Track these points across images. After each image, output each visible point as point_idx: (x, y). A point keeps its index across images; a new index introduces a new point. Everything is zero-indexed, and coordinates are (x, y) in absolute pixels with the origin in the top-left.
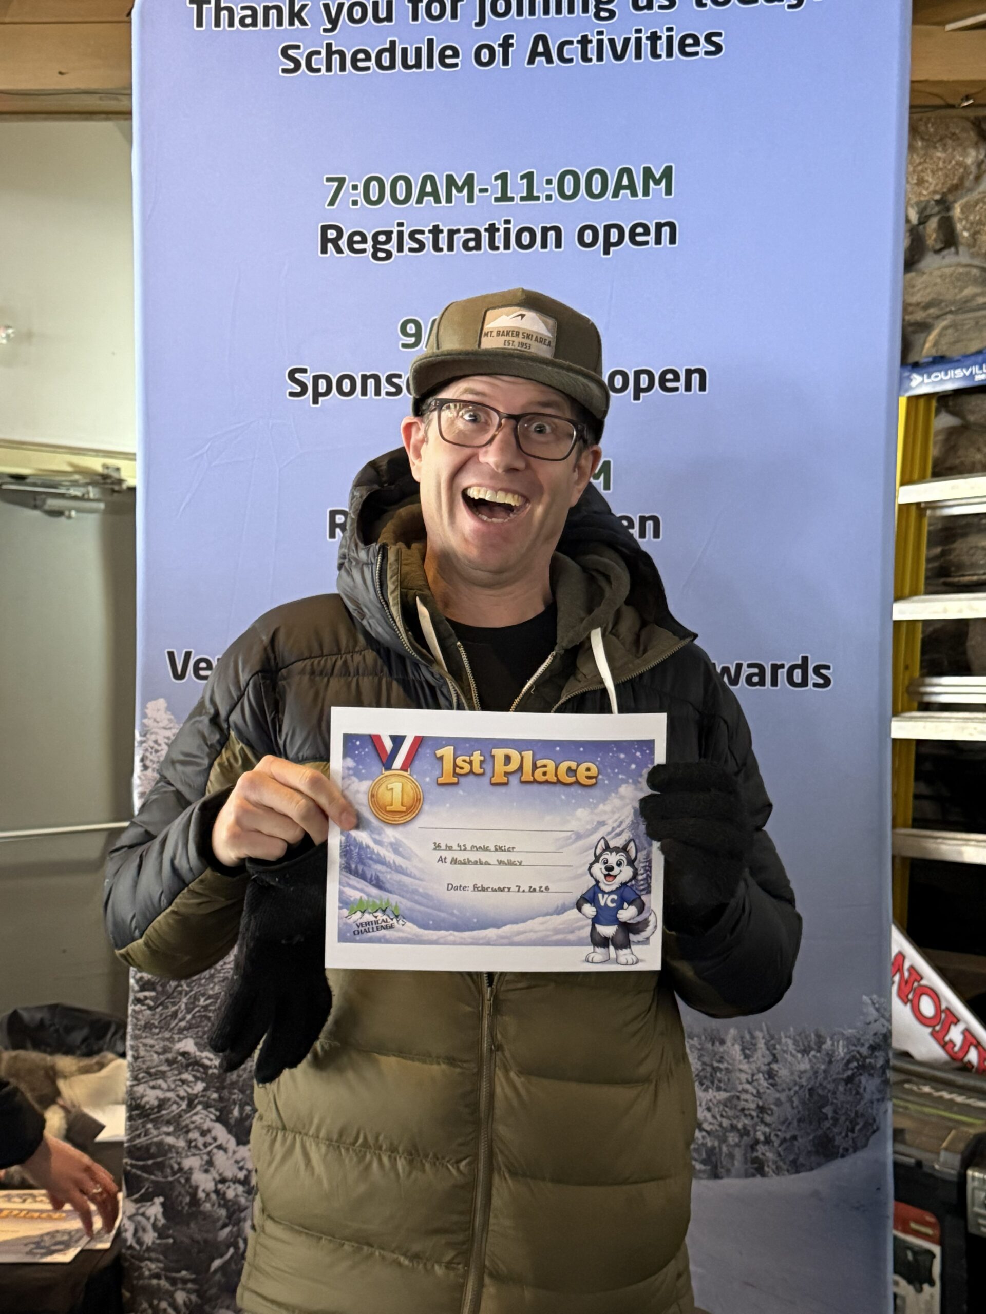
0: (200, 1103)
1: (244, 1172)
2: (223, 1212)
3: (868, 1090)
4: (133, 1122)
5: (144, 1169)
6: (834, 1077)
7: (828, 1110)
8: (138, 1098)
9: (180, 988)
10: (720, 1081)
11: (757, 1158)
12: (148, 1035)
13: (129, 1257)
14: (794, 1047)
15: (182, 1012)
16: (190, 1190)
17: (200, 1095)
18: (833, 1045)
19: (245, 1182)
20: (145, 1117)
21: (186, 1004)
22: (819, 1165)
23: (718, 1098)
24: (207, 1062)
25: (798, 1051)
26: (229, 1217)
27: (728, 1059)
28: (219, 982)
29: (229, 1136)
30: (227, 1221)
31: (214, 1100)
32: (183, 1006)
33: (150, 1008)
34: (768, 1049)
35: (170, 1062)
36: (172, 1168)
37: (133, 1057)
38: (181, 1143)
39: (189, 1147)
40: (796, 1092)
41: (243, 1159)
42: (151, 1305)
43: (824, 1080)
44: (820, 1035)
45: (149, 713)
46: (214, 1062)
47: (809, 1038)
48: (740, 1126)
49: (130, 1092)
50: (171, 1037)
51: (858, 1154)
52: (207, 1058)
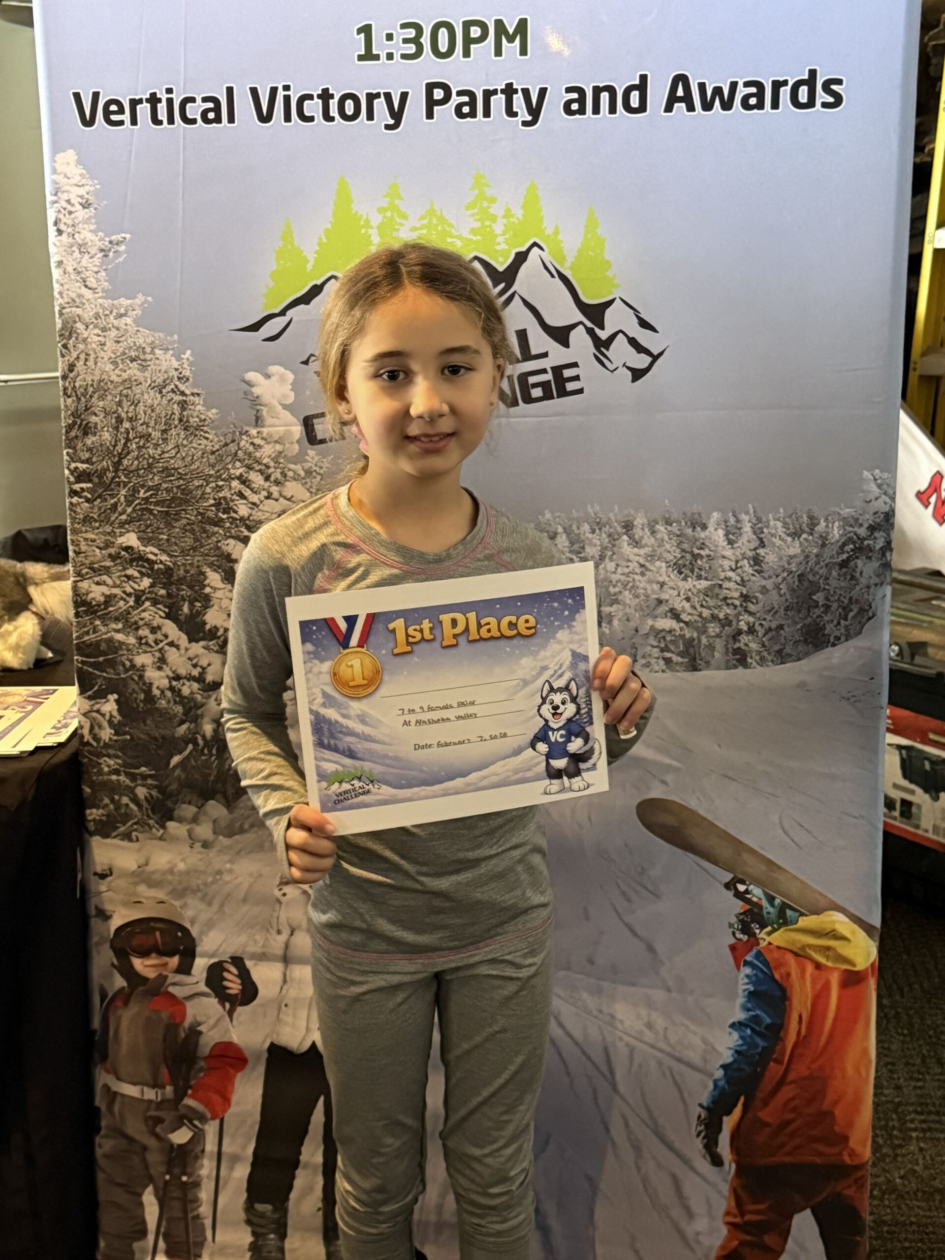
0: (147, 599)
1: (199, 669)
2: (179, 709)
3: (864, 574)
4: (80, 619)
5: (94, 665)
6: (828, 561)
7: (819, 597)
8: (83, 595)
9: (117, 479)
10: (700, 569)
11: (739, 648)
12: (89, 529)
13: (86, 754)
14: (784, 530)
15: (122, 504)
16: (144, 687)
17: (147, 591)
18: (827, 526)
19: (200, 679)
20: (92, 613)
21: (125, 496)
22: (807, 654)
23: (698, 587)
24: (152, 557)
25: (788, 535)
26: (186, 713)
27: (710, 545)
28: (158, 472)
29: (181, 633)
30: (184, 718)
31: (162, 596)
32: (122, 499)
33: (88, 500)
34: (755, 533)
35: (112, 557)
36: (124, 665)
37: (75, 551)
38: (132, 640)
39: (140, 644)
40: (784, 579)
41: (197, 656)
42: (113, 801)
43: (816, 564)
44: (813, 517)
45: (59, 168)
46: (159, 557)
47: (801, 520)
48: (721, 616)
49: (75, 589)
50: (113, 531)
51: (850, 642)
52: (152, 553)
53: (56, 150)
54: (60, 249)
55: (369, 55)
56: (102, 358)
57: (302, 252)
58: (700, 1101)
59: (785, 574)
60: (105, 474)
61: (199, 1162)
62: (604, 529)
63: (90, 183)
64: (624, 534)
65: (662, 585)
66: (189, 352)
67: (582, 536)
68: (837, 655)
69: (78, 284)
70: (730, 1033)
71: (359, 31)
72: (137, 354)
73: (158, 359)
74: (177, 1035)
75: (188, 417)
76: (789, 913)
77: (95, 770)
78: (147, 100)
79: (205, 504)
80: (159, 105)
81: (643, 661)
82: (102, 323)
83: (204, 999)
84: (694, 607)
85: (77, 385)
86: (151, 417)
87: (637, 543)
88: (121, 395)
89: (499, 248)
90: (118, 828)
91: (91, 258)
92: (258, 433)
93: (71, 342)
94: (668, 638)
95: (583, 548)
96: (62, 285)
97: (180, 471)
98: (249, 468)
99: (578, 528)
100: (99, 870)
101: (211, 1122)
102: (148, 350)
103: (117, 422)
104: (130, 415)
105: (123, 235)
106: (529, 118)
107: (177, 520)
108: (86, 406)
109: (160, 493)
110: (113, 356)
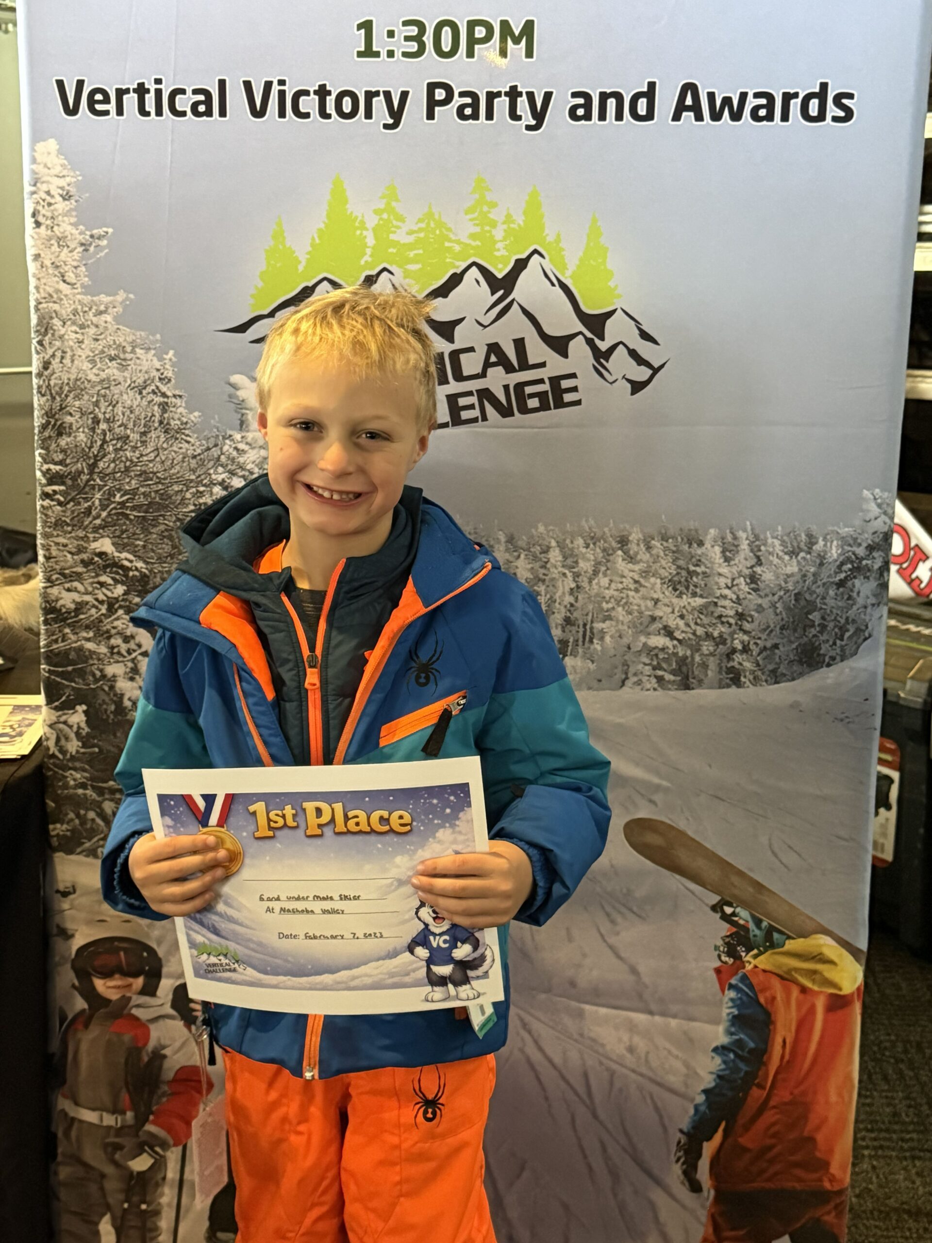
0: (121, 607)
3: (861, 594)
4: (49, 626)
5: (61, 675)
6: (824, 580)
7: (815, 616)
8: (53, 601)
9: (92, 482)
10: (696, 586)
11: (733, 667)
12: (60, 533)
13: (52, 766)
14: (782, 548)
15: (96, 508)
16: (115, 698)
17: (121, 598)
18: (825, 545)
20: (61, 621)
21: (100, 500)
22: (801, 675)
23: (693, 604)
24: (126, 563)
25: (786, 553)
27: (707, 562)
28: (136, 475)
32: (97, 503)
33: (60, 504)
34: (752, 551)
35: (85, 563)
36: (94, 675)
37: (45, 556)
38: (103, 649)
39: (112, 653)
40: (781, 598)
42: (78, 816)
43: (813, 583)
44: (812, 535)
45: (39, 158)
46: (135, 564)
47: (799, 539)
48: (716, 634)
49: (45, 596)
50: (86, 536)
51: (845, 663)
52: (126, 559)
53: (37, 137)
54: (39, 242)
55: (368, 52)
56: (80, 356)
57: (294, 252)
58: (681, 1127)
59: (782, 593)
60: (79, 476)
61: (159, 1190)
62: (598, 544)
63: (72, 174)
64: (619, 549)
65: (656, 601)
66: (171, 352)
67: (576, 550)
68: (831, 675)
69: (56, 279)
70: (713, 1058)
71: (360, 27)
72: (116, 352)
73: (138, 358)
74: (139, 1058)
75: (168, 419)
76: (776, 936)
77: (60, 784)
78: (135, 91)
79: (184, 510)
80: (147, 96)
81: (635, 679)
82: (81, 320)
83: (169, 1022)
84: (688, 625)
85: (52, 383)
86: (129, 419)
87: (631, 558)
88: (98, 394)
89: (497, 254)
90: (84, 843)
91: (71, 252)
92: (242, 437)
93: (47, 338)
94: (661, 656)
95: (577, 562)
96: (39, 279)
97: (159, 475)
98: (232, 473)
99: (572, 542)
100: (61, 887)
101: (174, 1149)
102: (129, 349)
103: (93, 422)
104: (107, 416)
105: (105, 229)
106: (533, 122)
107: (154, 526)
108: (61, 405)
109: (137, 497)
110: (92, 355)
